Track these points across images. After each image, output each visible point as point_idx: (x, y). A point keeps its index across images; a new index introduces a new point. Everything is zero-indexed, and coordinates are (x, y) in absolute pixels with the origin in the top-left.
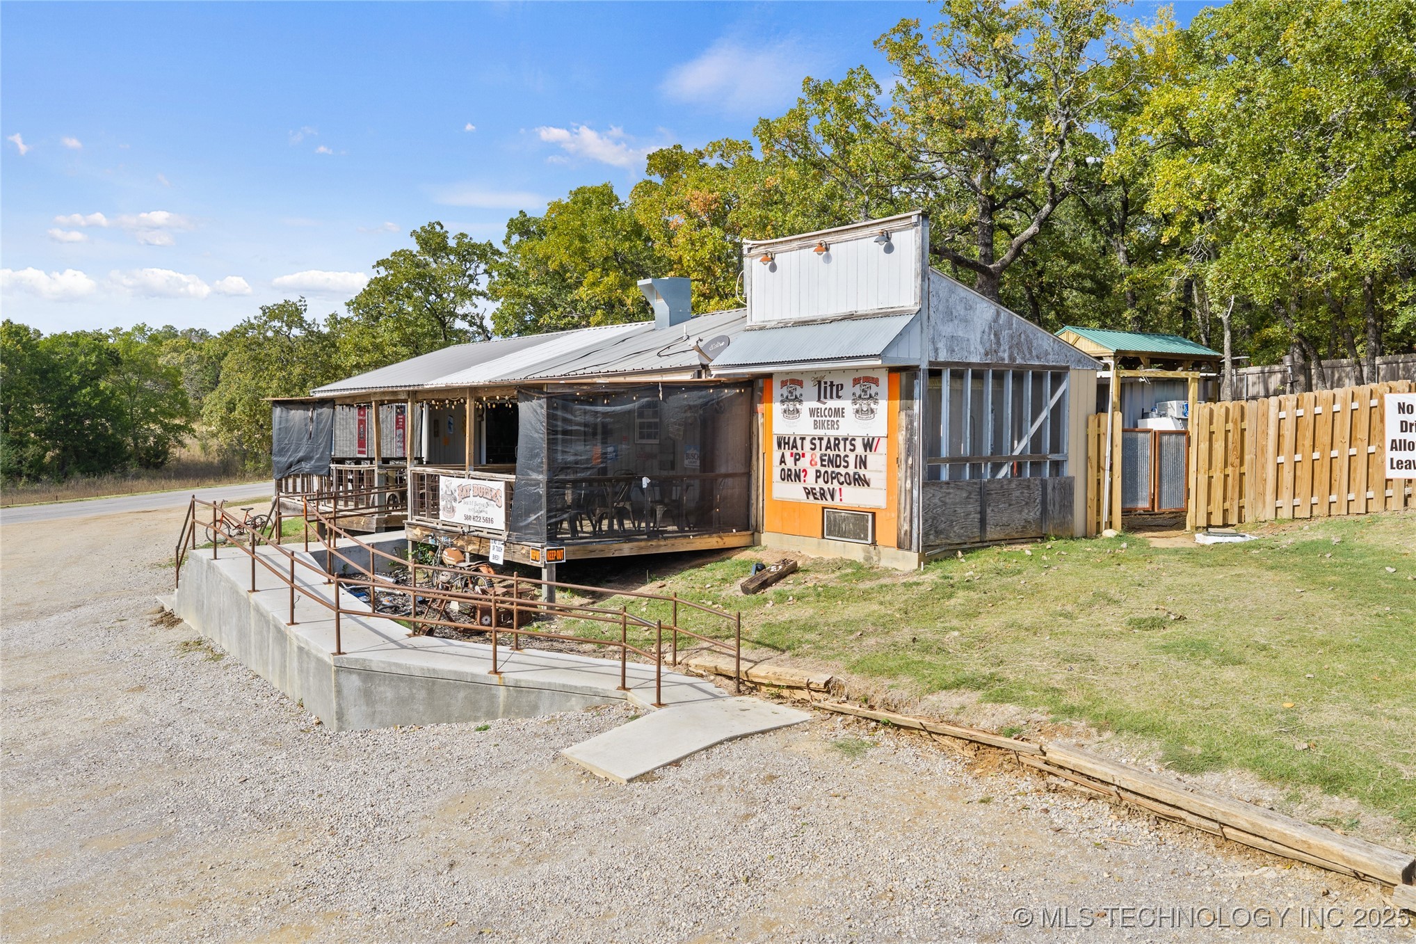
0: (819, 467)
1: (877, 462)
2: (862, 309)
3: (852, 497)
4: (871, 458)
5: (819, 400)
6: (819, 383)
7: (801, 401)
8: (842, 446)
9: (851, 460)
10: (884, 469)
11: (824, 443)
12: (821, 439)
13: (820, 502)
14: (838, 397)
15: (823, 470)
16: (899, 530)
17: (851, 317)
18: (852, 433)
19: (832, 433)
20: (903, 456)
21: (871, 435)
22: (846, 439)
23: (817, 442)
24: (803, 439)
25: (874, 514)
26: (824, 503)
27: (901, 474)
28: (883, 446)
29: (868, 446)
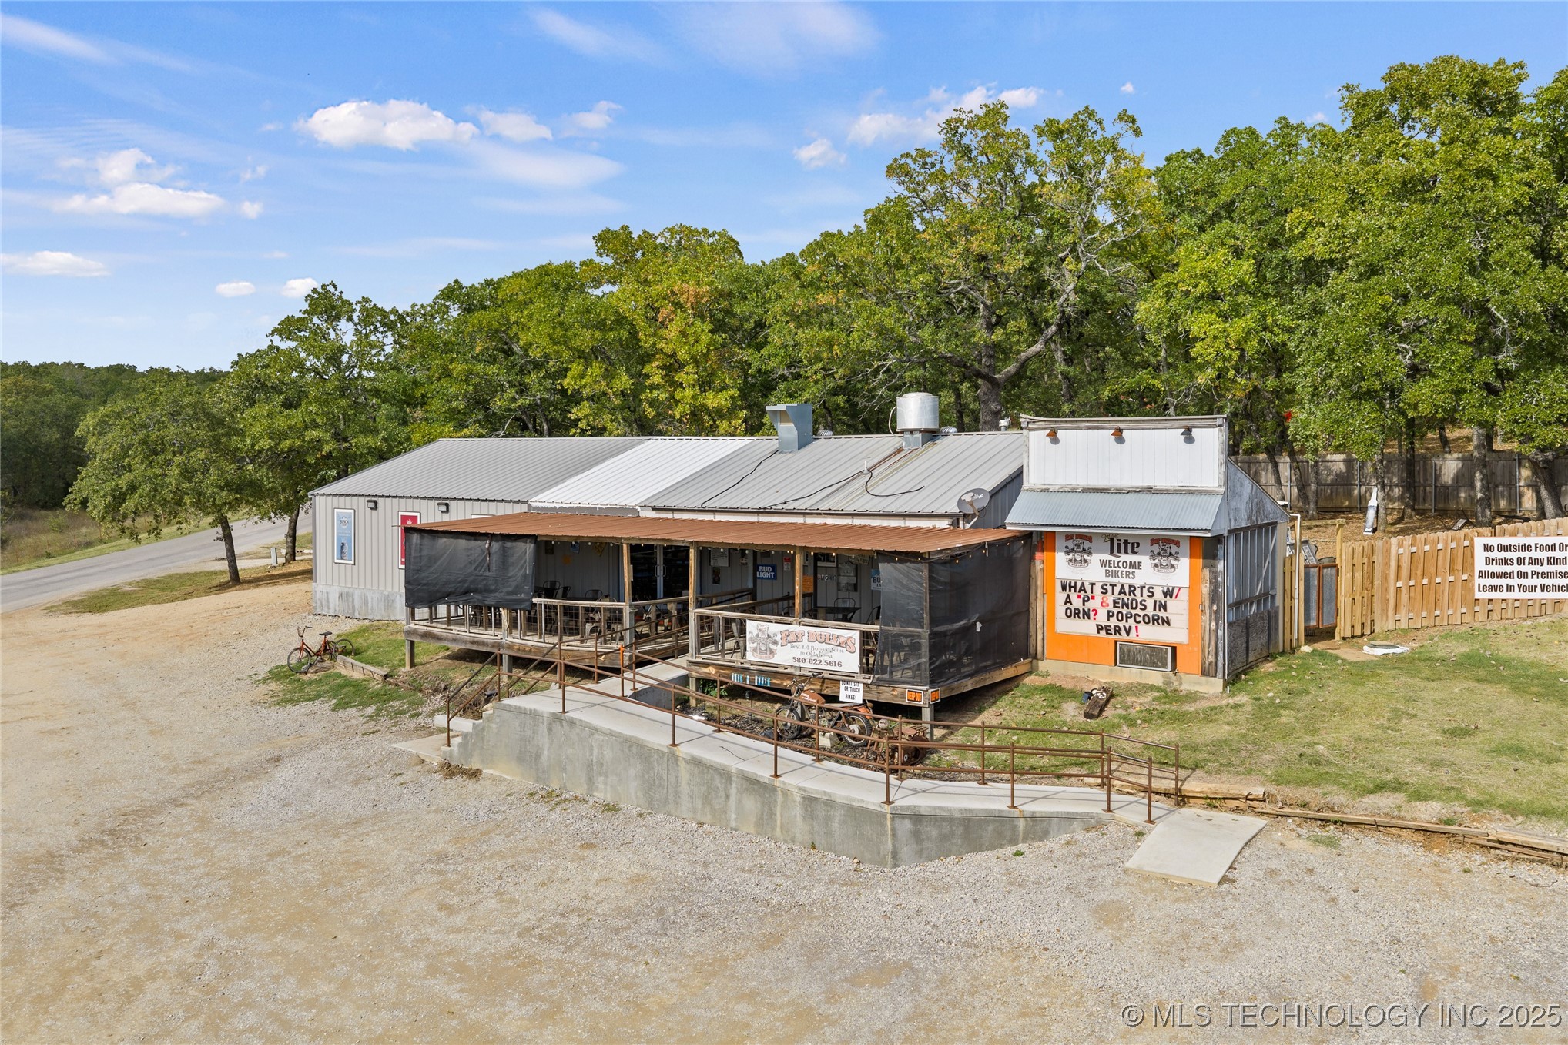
0: (1111, 607)
1: (1178, 609)
2: (1160, 484)
3: (1149, 634)
4: (1171, 603)
5: (1112, 553)
6: (1112, 540)
7: (1089, 554)
8: (1138, 592)
9: (1150, 603)
10: (1186, 612)
11: (1117, 589)
12: (1113, 586)
13: (1113, 637)
14: (1134, 552)
15: (1116, 611)
16: (1203, 662)
17: (1149, 490)
18: (1150, 583)
19: (1127, 582)
20: (1207, 603)
21: (1171, 585)
22: (1142, 588)
23: (1109, 588)
24: (1093, 584)
25: (1174, 649)
26: (1117, 637)
27: (1206, 618)
28: (1184, 595)
29: (1168, 593)
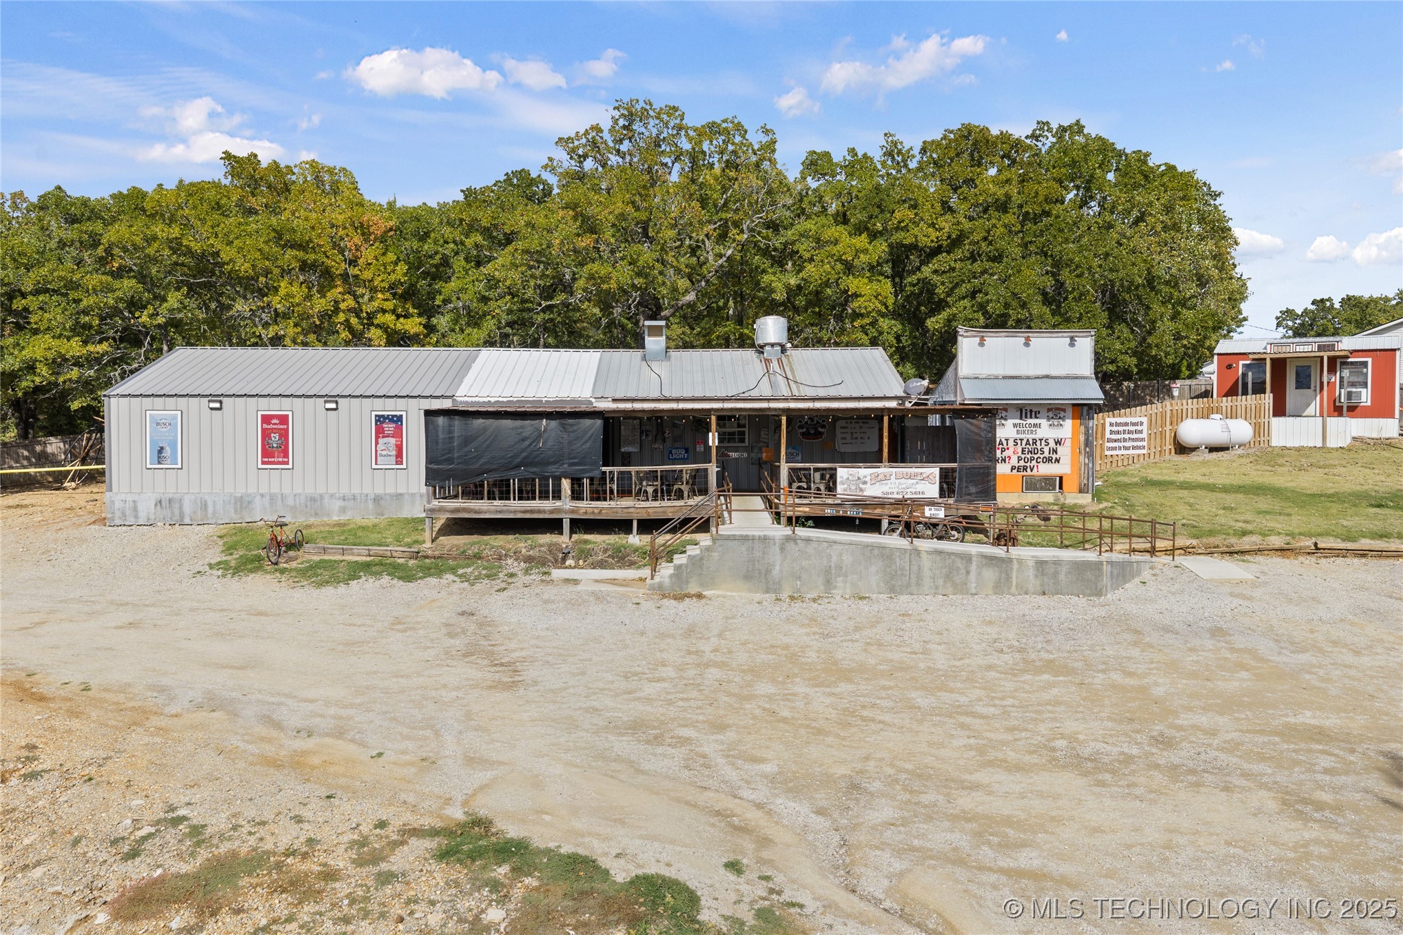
0: (1020, 454)
1: (1064, 452)
3: (1045, 469)
4: (1060, 449)
5: (1021, 418)
6: (1021, 410)
7: (1006, 420)
8: (1038, 443)
9: (1046, 450)
10: (1069, 454)
11: (1024, 442)
12: (1021, 440)
13: (1020, 473)
14: (1036, 417)
15: (1024, 456)
16: (1080, 484)
17: (1048, 377)
18: (1046, 436)
19: (1031, 437)
20: (1082, 447)
21: (1060, 437)
22: (1041, 440)
23: (1019, 442)
24: (1007, 440)
25: (1061, 477)
26: (1023, 473)
27: (1082, 458)
28: (1068, 443)
29: (1058, 442)
